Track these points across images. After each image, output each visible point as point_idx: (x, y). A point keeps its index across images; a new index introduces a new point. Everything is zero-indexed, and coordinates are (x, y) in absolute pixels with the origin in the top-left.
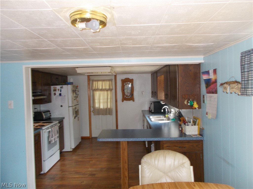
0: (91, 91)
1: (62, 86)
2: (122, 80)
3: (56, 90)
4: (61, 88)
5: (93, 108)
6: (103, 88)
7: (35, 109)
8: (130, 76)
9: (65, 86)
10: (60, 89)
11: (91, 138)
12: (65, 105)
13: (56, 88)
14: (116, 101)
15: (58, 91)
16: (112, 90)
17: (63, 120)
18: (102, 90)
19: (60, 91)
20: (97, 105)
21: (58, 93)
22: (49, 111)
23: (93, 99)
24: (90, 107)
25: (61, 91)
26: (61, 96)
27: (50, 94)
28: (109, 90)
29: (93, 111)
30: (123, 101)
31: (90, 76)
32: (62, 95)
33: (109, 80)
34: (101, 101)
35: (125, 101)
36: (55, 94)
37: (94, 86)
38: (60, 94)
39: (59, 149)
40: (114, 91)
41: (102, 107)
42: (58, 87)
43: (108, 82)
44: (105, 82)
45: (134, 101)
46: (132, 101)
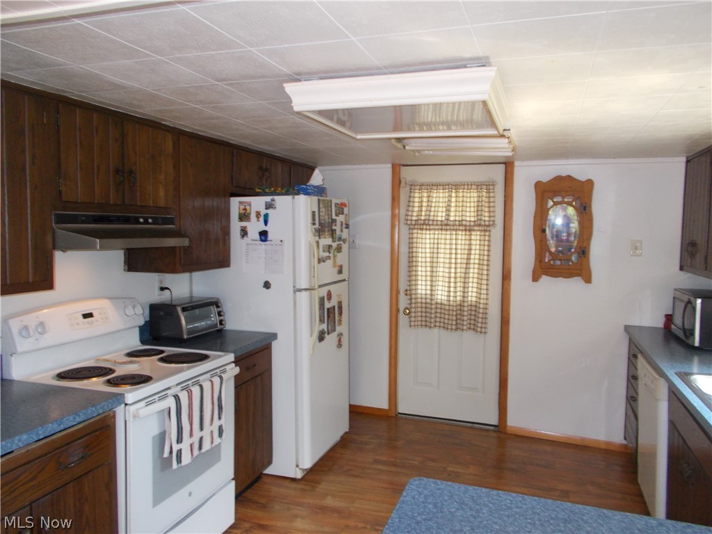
0: (404, 229)
1: (273, 200)
2: (538, 185)
3: (250, 214)
4: (269, 206)
5: (408, 297)
6: (452, 219)
7: (162, 289)
8: (578, 169)
9: (282, 201)
10: (263, 212)
11: (394, 415)
12: (282, 283)
13: (248, 207)
14: (506, 276)
15: (256, 219)
16: (489, 226)
17: (270, 344)
18: (445, 226)
19: (262, 219)
20: (422, 288)
21: (254, 227)
22: (216, 303)
23: (409, 262)
24: (398, 292)
25: (266, 223)
26: (265, 240)
27: (226, 232)
28: (480, 225)
29: (406, 308)
30: (535, 278)
31: (403, 169)
32: (270, 236)
33: (479, 186)
34: (441, 270)
35: (545, 280)
36: (244, 232)
37: (416, 209)
38: (264, 235)
39: (233, 479)
40: (497, 233)
41: (441, 295)
42: (257, 203)
43: (476, 195)
44: (461, 194)
45: (588, 280)
46: (579, 279)
